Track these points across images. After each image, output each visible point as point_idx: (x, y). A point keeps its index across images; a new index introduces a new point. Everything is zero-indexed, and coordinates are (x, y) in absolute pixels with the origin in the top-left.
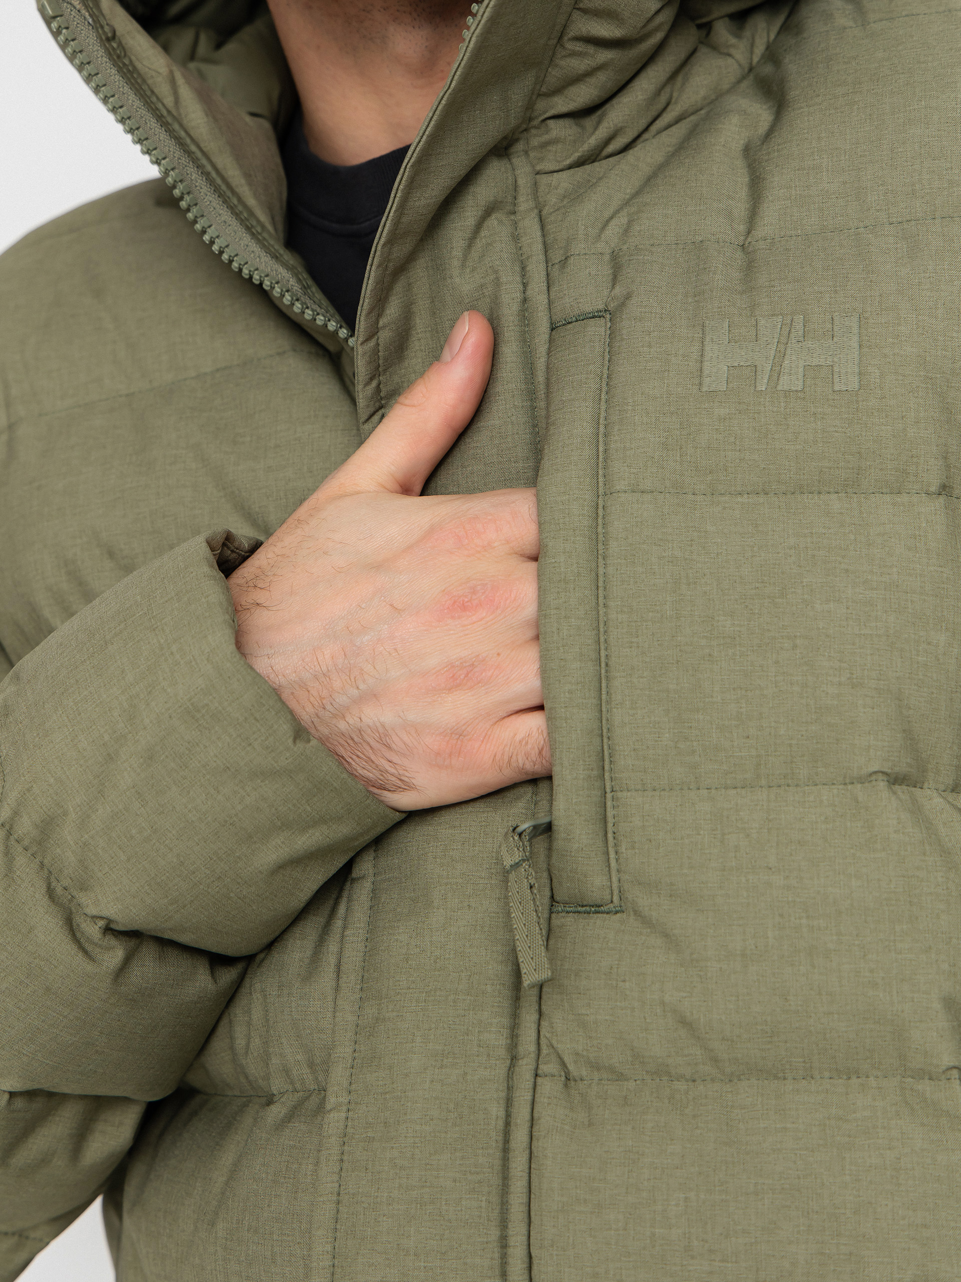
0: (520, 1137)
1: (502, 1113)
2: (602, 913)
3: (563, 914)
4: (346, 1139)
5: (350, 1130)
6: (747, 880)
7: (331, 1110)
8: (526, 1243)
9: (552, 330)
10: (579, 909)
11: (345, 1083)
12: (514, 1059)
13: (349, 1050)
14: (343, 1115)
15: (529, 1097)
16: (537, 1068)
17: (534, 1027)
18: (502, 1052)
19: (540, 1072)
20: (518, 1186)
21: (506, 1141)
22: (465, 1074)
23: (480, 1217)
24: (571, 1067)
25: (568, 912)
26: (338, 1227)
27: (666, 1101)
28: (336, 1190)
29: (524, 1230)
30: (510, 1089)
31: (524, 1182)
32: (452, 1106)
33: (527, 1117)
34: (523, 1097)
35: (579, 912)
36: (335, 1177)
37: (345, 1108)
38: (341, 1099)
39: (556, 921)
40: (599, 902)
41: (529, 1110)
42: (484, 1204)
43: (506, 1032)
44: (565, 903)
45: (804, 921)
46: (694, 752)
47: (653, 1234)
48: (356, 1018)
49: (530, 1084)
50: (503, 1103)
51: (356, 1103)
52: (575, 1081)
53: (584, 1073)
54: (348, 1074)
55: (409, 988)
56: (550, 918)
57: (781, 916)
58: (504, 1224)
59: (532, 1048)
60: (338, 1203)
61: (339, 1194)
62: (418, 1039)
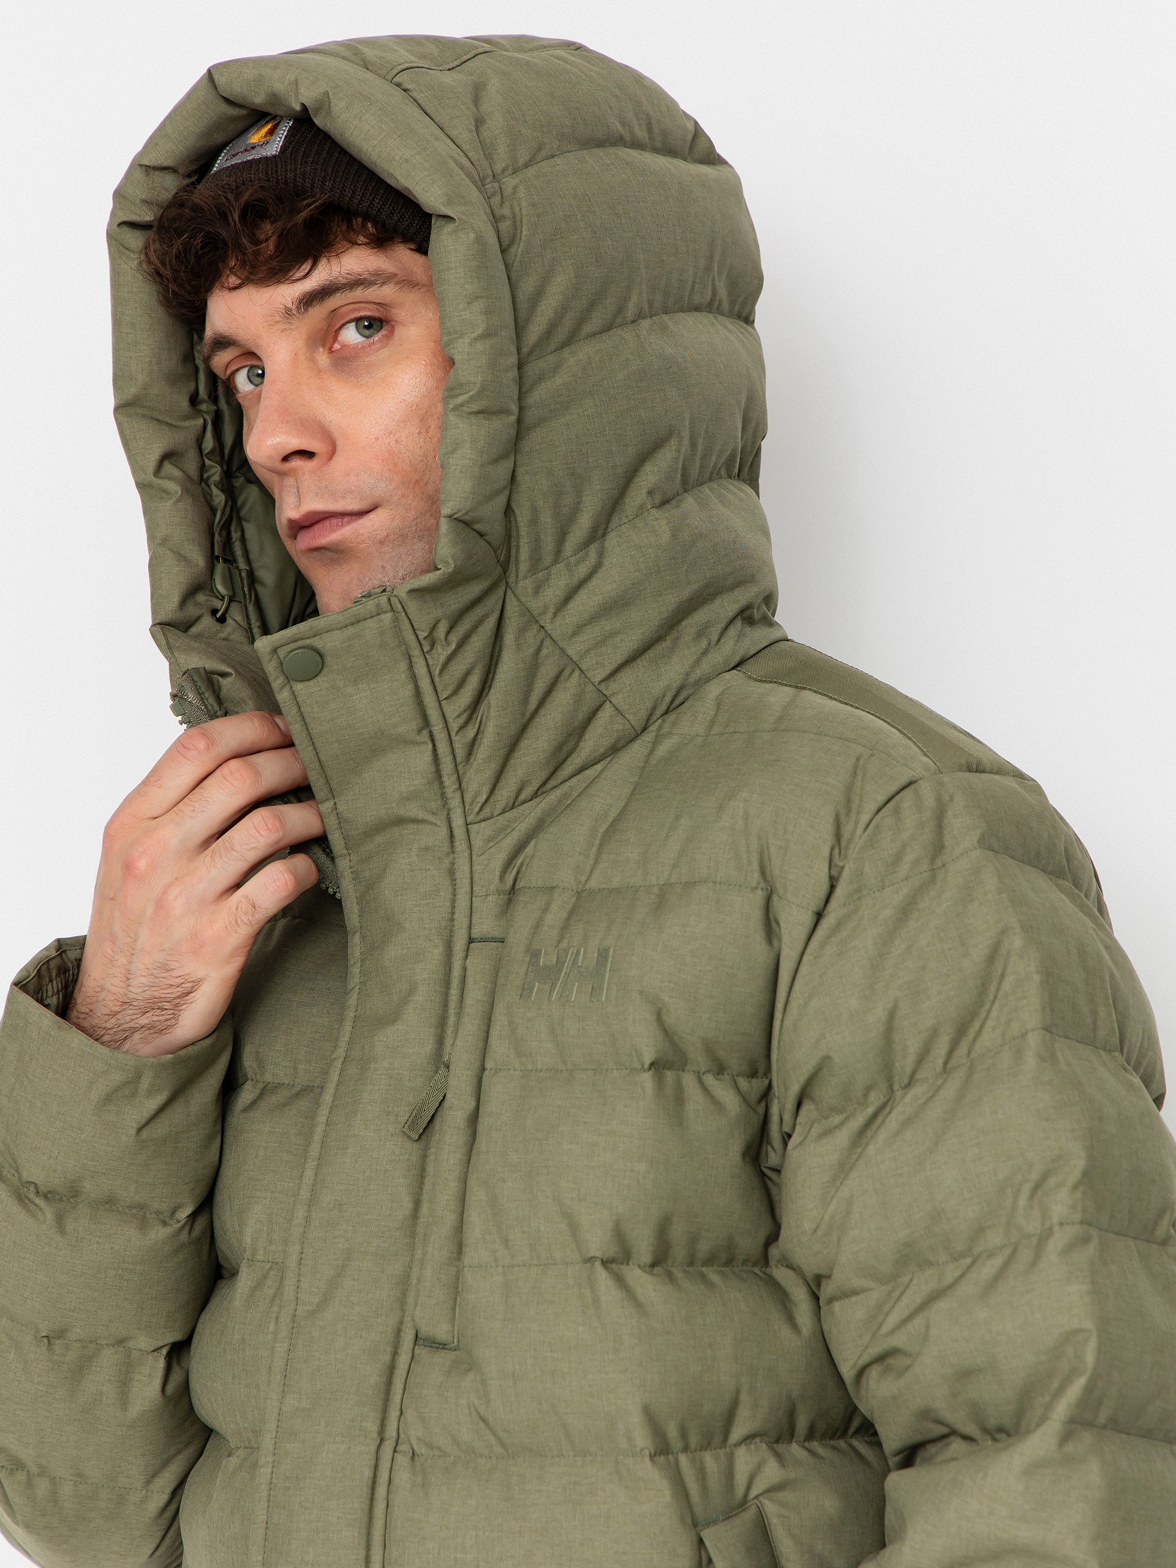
0: (381, 1491)
1: (371, 1475)
2: (447, 1349)
3: (422, 1347)
4: (272, 1486)
5: (274, 1480)
6: (517, 1327)
7: (262, 1466)
8: (382, 1560)
9: (469, 943)
10: (433, 1345)
11: (271, 1449)
12: (382, 1440)
13: (274, 1426)
14: (270, 1470)
15: (388, 1465)
16: (395, 1448)
17: (396, 1420)
18: (375, 1435)
19: (397, 1449)
20: (378, 1523)
21: (373, 1493)
22: (349, 1448)
23: (353, 1543)
24: (415, 1447)
25: (426, 1346)
26: (266, 1544)
27: (471, 1470)
28: (265, 1520)
29: (381, 1552)
30: (377, 1459)
31: (383, 1521)
32: (339, 1469)
33: (387, 1478)
34: (385, 1464)
35: (432, 1347)
36: (265, 1512)
37: (271, 1466)
38: (268, 1459)
39: (417, 1351)
40: (445, 1342)
41: (388, 1474)
42: (356, 1534)
43: (378, 1422)
44: (424, 1340)
45: (549, 1354)
46: (495, 1242)
47: (456, 1557)
48: (279, 1404)
49: (390, 1457)
50: (372, 1468)
51: (279, 1463)
52: (418, 1456)
53: (423, 1451)
54: (273, 1442)
55: (321, 1390)
56: (414, 1349)
57: (535, 1350)
58: (368, 1547)
59: (394, 1434)
60: (267, 1528)
61: (267, 1523)
62: (323, 1424)
